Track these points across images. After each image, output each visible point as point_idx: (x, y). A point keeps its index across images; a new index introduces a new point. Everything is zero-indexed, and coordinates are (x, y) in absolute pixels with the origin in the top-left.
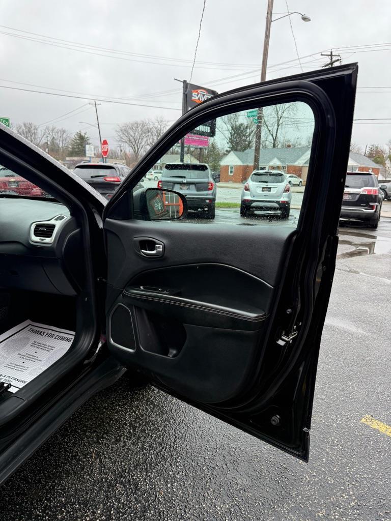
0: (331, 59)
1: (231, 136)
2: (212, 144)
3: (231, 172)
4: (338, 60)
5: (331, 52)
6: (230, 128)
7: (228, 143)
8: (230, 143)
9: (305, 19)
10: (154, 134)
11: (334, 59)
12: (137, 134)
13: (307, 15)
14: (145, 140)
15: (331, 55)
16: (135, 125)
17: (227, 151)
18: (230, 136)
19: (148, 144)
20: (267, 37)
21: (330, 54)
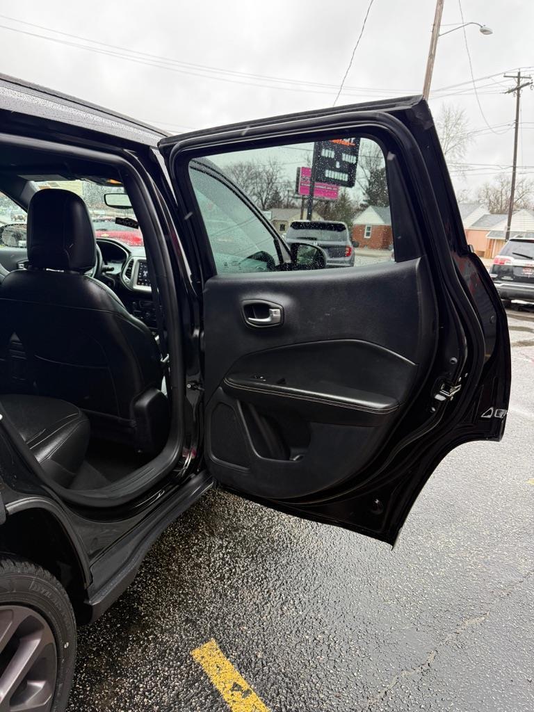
0: (519, 82)
1: (370, 185)
2: (342, 194)
3: (368, 234)
4: (528, 84)
5: (519, 73)
6: (369, 174)
7: (364, 194)
8: (367, 195)
9: (484, 31)
10: (263, 181)
11: (523, 82)
12: (240, 179)
13: (487, 27)
14: (251, 188)
15: (519, 77)
16: (239, 168)
17: (362, 205)
18: (367, 184)
19: (254, 194)
20: (432, 56)
21: (517, 75)
